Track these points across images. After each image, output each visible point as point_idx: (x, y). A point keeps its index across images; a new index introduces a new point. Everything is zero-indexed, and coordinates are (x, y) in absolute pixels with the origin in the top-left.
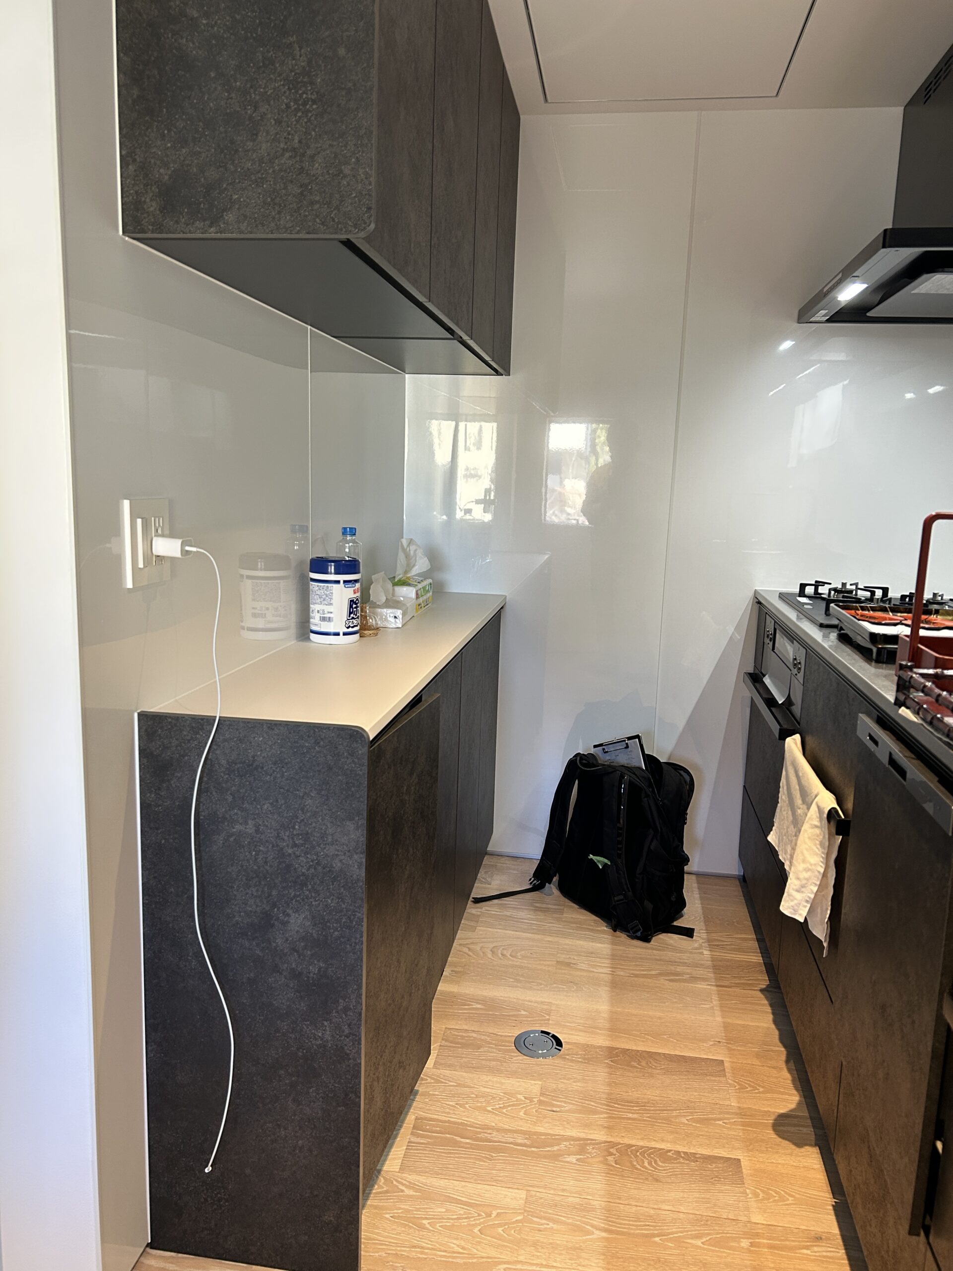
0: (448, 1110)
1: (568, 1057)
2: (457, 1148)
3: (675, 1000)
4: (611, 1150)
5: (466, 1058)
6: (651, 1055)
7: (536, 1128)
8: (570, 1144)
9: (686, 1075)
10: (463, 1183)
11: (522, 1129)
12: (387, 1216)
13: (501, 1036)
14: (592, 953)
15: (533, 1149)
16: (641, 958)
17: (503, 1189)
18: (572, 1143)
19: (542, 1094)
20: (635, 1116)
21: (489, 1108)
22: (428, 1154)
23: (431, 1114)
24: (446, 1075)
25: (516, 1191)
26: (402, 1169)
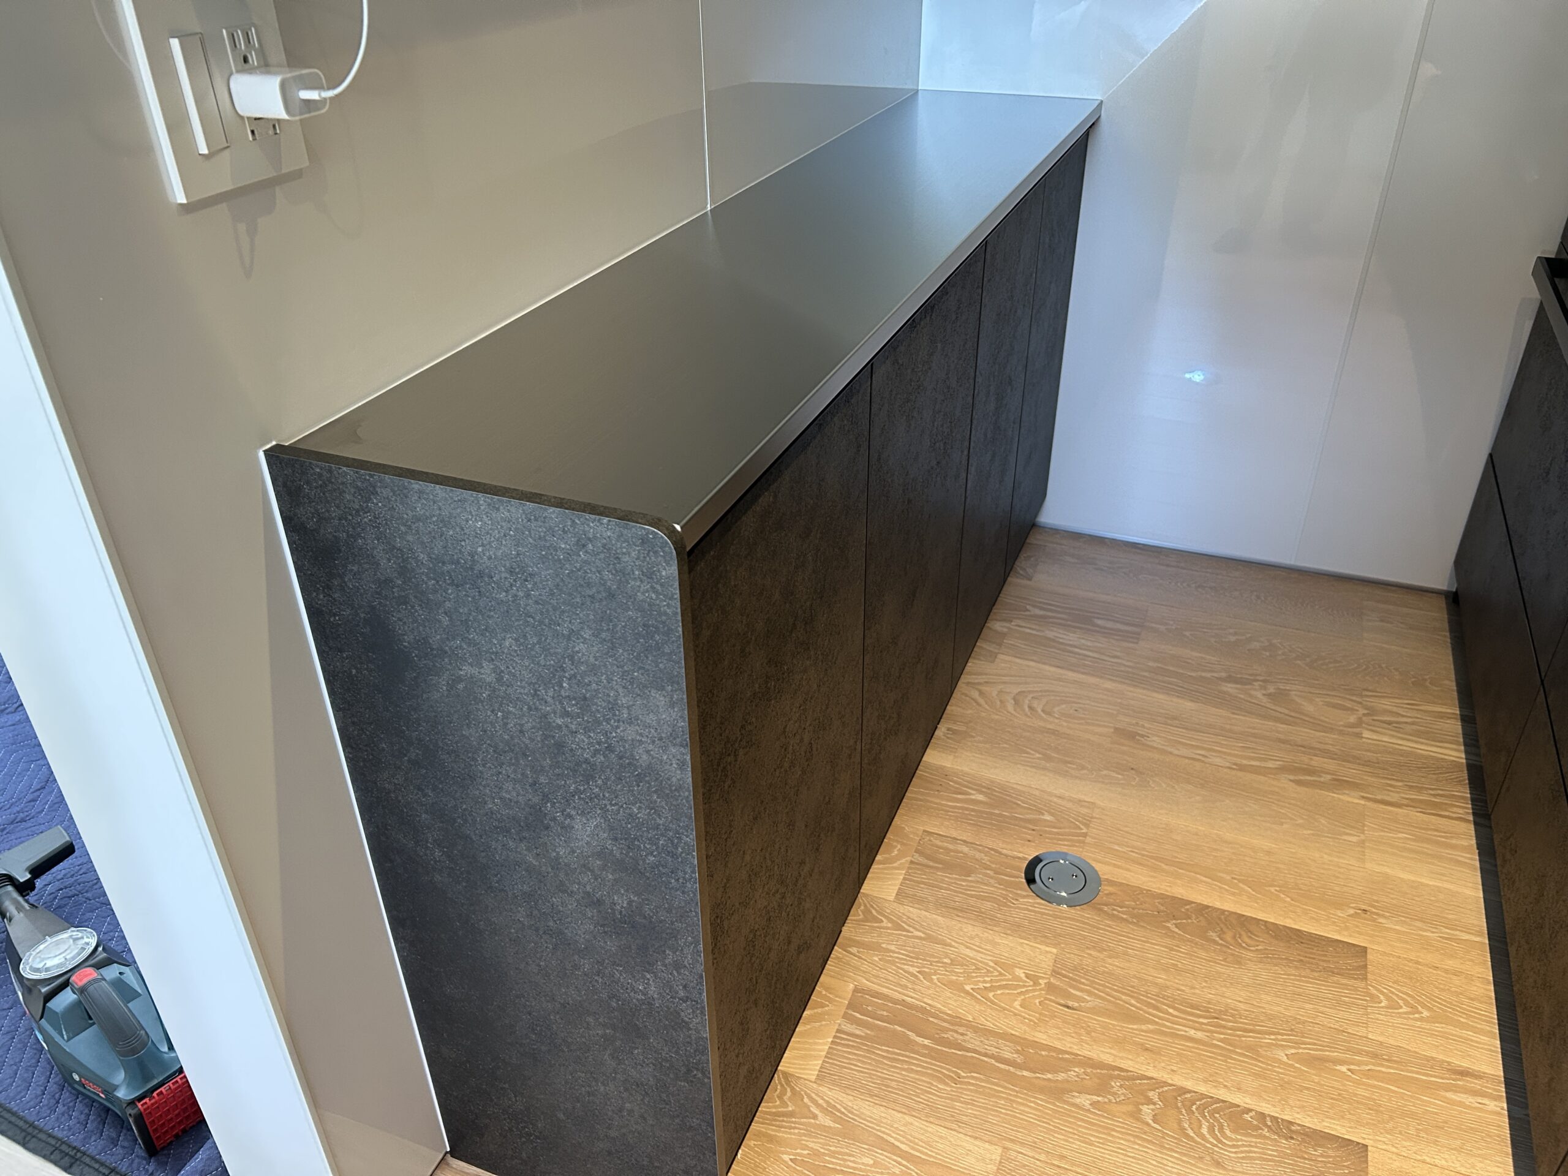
0: (904, 982)
1: (1106, 908)
2: (907, 1053)
3: (1300, 821)
4: (1151, 1094)
5: (946, 889)
6: (1244, 922)
7: (1037, 1034)
8: (1085, 1073)
9: (1296, 967)
10: (907, 1117)
11: (1013, 1032)
12: (786, 1157)
13: (1007, 856)
14: (1174, 718)
15: (1025, 1073)
16: (1254, 735)
17: (968, 1138)
18: (1089, 1070)
19: (1055, 973)
20: (1199, 1035)
21: (968, 988)
22: (864, 1057)
23: (879, 985)
24: (911, 916)
25: (987, 1145)
26: (821, 1078)
